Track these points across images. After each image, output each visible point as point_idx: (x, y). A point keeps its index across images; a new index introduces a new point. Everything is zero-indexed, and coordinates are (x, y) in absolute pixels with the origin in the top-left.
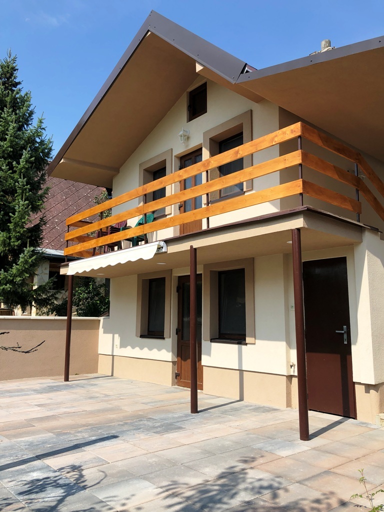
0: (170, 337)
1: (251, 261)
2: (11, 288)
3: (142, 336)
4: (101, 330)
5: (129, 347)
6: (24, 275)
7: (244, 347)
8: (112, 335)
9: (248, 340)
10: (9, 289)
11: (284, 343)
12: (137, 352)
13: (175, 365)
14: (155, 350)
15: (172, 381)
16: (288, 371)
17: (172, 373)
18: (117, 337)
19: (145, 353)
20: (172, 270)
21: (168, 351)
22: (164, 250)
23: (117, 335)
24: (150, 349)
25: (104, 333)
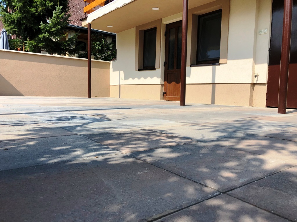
3: (139, 70)
4: (111, 69)
5: (131, 79)
7: (217, 67)
8: (118, 72)
9: (221, 61)
11: (251, 60)
12: (136, 81)
14: (149, 78)
15: (161, 97)
18: (122, 73)
19: (142, 81)
20: (161, 19)
23: (122, 71)
24: (145, 78)
25: (113, 71)
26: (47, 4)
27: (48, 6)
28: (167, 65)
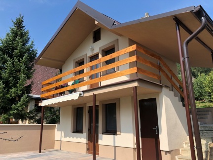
0: (85, 132)
1: (119, 99)
3: (73, 132)
4: (56, 130)
5: (68, 137)
6: (23, 106)
7: (116, 136)
9: (118, 133)
10: (16, 112)
11: (132, 134)
12: (71, 139)
13: (87, 144)
14: (79, 138)
15: (86, 152)
16: (134, 146)
17: (86, 148)
18: (63, 133)
19: (75, 140)
21: (84, 138)
22: (82, 95)
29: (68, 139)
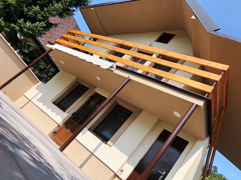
0: (68, 113)
1: (140, 111)
2: (18, 30)
3: (54, 103)
4: (36, 86)
6: (30, 31)
7: (104, 144)
8: (39, 92)
9: (109, 142)
10: (17, 29)
11: (126, 158)
12: (44, 108)
13: (58, 127)
14: (55, 114)
15: (50, 133)
16: (118, 172)
17: (54, 130)
18: (40, 94)
19: (48, 111)
20: (96, 87)
21: (62, 118)
22: (113, 69)
23: (42, 94)
24: (52, 111)
25: (36, 88)
26: (38, 15)
27: (37, 17)
28: (75, 116)
29: (40, 105)
